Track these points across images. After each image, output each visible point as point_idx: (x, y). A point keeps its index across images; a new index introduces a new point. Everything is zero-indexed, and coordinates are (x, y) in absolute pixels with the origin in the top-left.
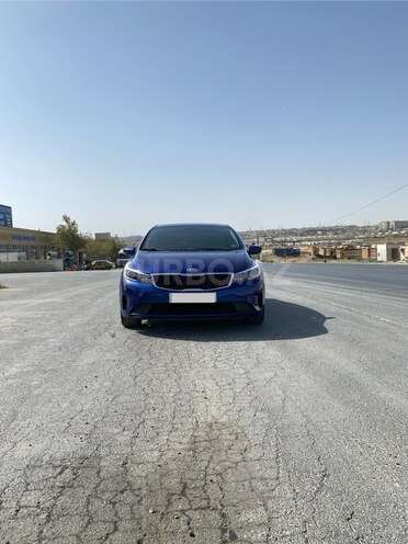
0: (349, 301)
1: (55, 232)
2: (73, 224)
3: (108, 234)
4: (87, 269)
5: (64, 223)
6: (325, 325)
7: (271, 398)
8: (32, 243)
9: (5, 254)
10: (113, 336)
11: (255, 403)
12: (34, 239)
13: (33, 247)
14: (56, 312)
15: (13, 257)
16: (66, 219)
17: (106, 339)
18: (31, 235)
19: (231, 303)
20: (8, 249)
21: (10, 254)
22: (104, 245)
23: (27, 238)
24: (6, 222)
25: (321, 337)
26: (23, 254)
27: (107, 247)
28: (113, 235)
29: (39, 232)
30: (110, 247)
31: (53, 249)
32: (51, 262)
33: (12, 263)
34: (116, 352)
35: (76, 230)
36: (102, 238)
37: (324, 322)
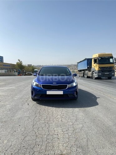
0: (103, 90)
1: (16, 64)
2: (21, 62)
3: (31, 65)
4: (25, 75)
5: (19, 62)
6: (97, 101)
7: (82, 139)
8: (9, 67)
9: (1, 70)
10: (28, 105)
11: (77, 143)
12: (10, 66)
13: (9, 68)
14: (12, 93)
15: (3, 71)
16: (19, 60)
17: (26, 106)
18: (9, 65)
19: (67, 95)
20: (2, 69)
21: (3, 70)
22: (30, 68)
23: (8, 66)
24: (2, 61)
25: (97, 106)
26: (6, 70)
27: (31, 69)
28: (32, 65)
29: (11, 64)
30: (32, 69)
31: (15, 69)
32: (14, 73)
33: (3, 73)
34: (28, 112)
35: (22, 64)
36: (30, 66)
37: (96, 99)
